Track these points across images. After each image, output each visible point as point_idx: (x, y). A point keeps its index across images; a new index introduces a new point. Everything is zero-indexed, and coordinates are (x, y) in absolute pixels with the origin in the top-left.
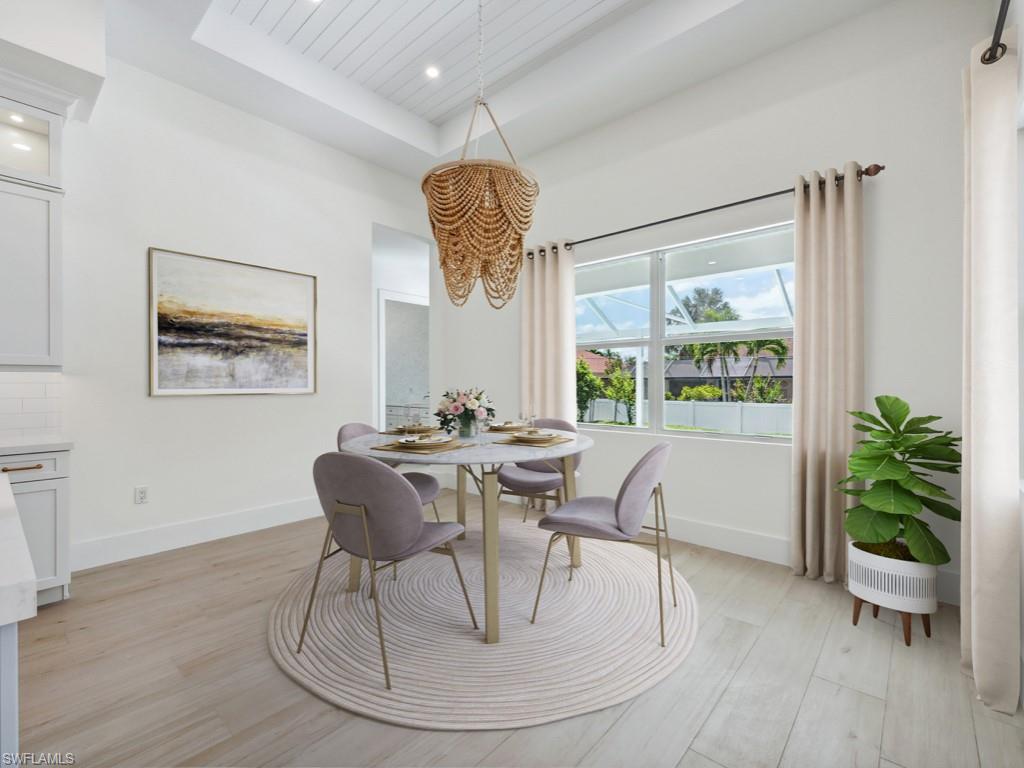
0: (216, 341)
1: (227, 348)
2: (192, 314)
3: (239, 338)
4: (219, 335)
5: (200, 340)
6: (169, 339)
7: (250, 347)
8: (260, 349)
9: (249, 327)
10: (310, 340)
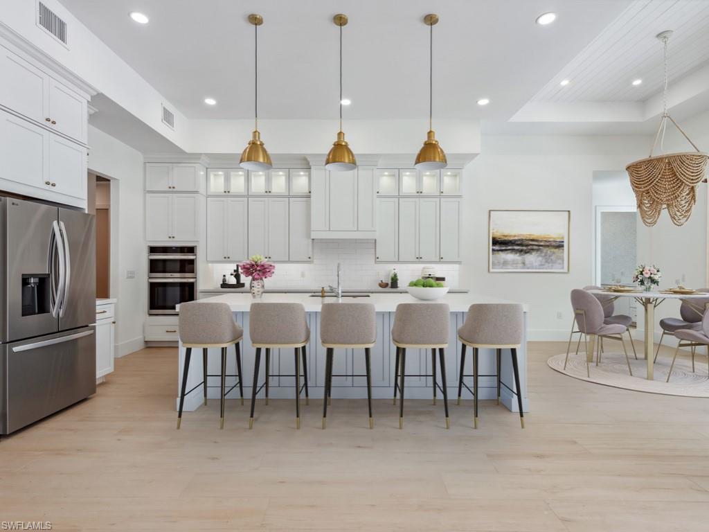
0: (516, 248)
1: (521, 251)
2: (506, 236)
3: (527, 246)
4: (518, 245)
5: (509, 248)
6: (497, 248)
7: (533, 250)
8: (538, 250)
9: (533, 240)
10: (566, 244)
